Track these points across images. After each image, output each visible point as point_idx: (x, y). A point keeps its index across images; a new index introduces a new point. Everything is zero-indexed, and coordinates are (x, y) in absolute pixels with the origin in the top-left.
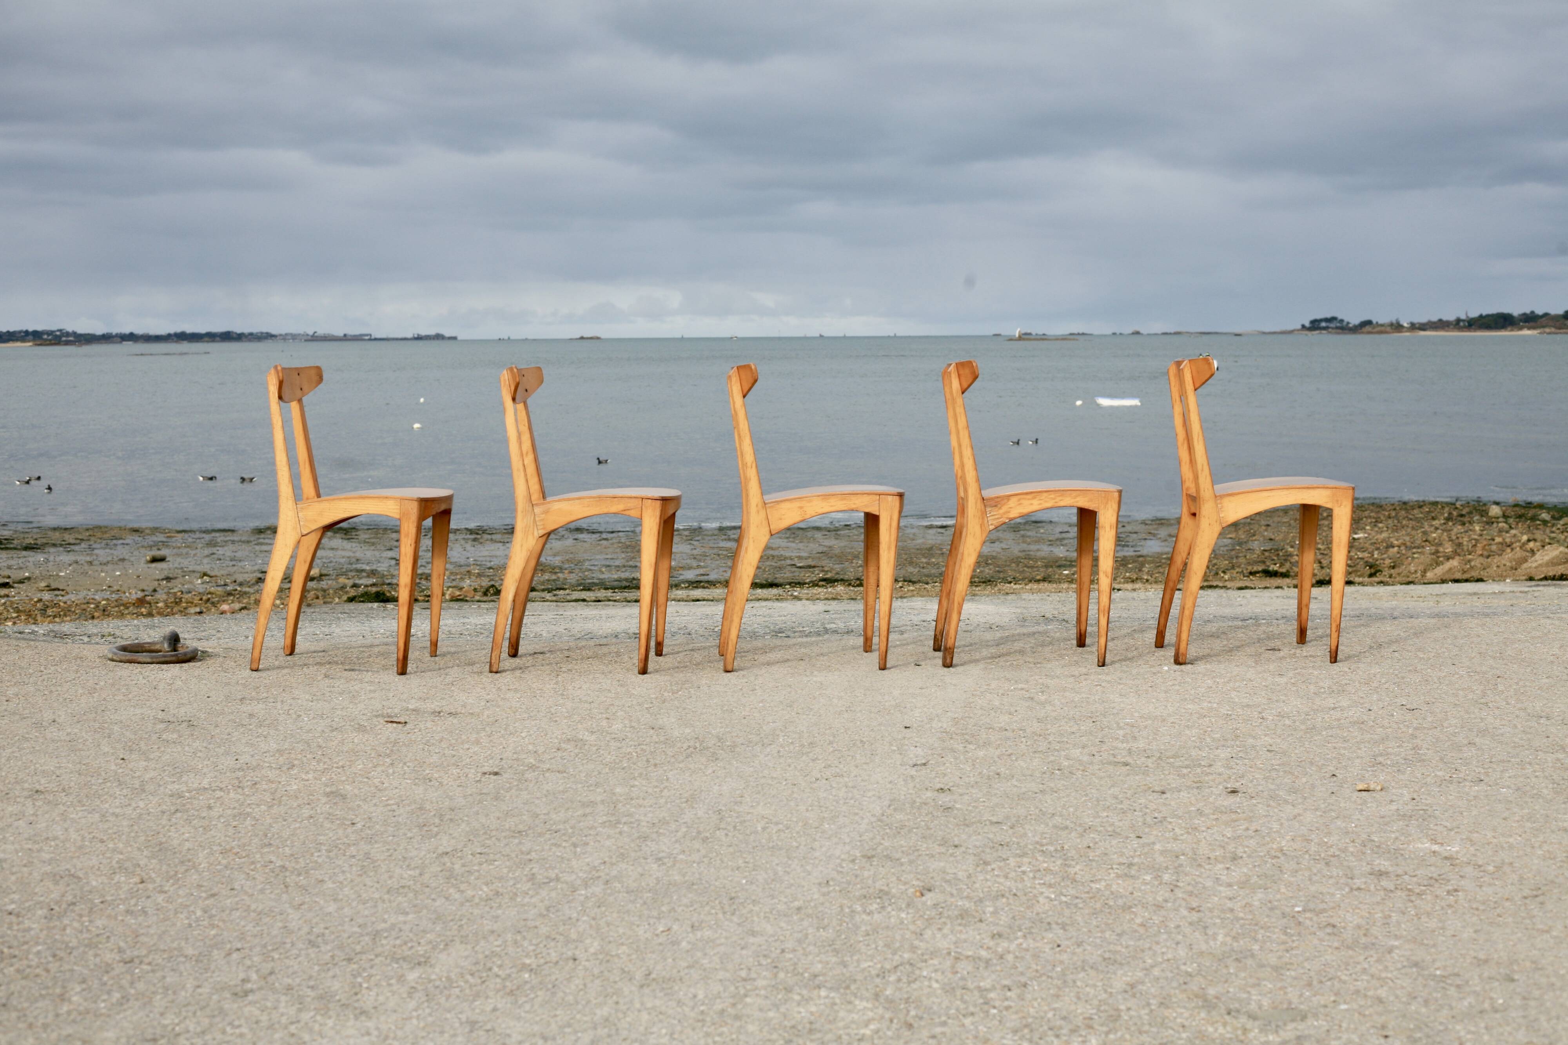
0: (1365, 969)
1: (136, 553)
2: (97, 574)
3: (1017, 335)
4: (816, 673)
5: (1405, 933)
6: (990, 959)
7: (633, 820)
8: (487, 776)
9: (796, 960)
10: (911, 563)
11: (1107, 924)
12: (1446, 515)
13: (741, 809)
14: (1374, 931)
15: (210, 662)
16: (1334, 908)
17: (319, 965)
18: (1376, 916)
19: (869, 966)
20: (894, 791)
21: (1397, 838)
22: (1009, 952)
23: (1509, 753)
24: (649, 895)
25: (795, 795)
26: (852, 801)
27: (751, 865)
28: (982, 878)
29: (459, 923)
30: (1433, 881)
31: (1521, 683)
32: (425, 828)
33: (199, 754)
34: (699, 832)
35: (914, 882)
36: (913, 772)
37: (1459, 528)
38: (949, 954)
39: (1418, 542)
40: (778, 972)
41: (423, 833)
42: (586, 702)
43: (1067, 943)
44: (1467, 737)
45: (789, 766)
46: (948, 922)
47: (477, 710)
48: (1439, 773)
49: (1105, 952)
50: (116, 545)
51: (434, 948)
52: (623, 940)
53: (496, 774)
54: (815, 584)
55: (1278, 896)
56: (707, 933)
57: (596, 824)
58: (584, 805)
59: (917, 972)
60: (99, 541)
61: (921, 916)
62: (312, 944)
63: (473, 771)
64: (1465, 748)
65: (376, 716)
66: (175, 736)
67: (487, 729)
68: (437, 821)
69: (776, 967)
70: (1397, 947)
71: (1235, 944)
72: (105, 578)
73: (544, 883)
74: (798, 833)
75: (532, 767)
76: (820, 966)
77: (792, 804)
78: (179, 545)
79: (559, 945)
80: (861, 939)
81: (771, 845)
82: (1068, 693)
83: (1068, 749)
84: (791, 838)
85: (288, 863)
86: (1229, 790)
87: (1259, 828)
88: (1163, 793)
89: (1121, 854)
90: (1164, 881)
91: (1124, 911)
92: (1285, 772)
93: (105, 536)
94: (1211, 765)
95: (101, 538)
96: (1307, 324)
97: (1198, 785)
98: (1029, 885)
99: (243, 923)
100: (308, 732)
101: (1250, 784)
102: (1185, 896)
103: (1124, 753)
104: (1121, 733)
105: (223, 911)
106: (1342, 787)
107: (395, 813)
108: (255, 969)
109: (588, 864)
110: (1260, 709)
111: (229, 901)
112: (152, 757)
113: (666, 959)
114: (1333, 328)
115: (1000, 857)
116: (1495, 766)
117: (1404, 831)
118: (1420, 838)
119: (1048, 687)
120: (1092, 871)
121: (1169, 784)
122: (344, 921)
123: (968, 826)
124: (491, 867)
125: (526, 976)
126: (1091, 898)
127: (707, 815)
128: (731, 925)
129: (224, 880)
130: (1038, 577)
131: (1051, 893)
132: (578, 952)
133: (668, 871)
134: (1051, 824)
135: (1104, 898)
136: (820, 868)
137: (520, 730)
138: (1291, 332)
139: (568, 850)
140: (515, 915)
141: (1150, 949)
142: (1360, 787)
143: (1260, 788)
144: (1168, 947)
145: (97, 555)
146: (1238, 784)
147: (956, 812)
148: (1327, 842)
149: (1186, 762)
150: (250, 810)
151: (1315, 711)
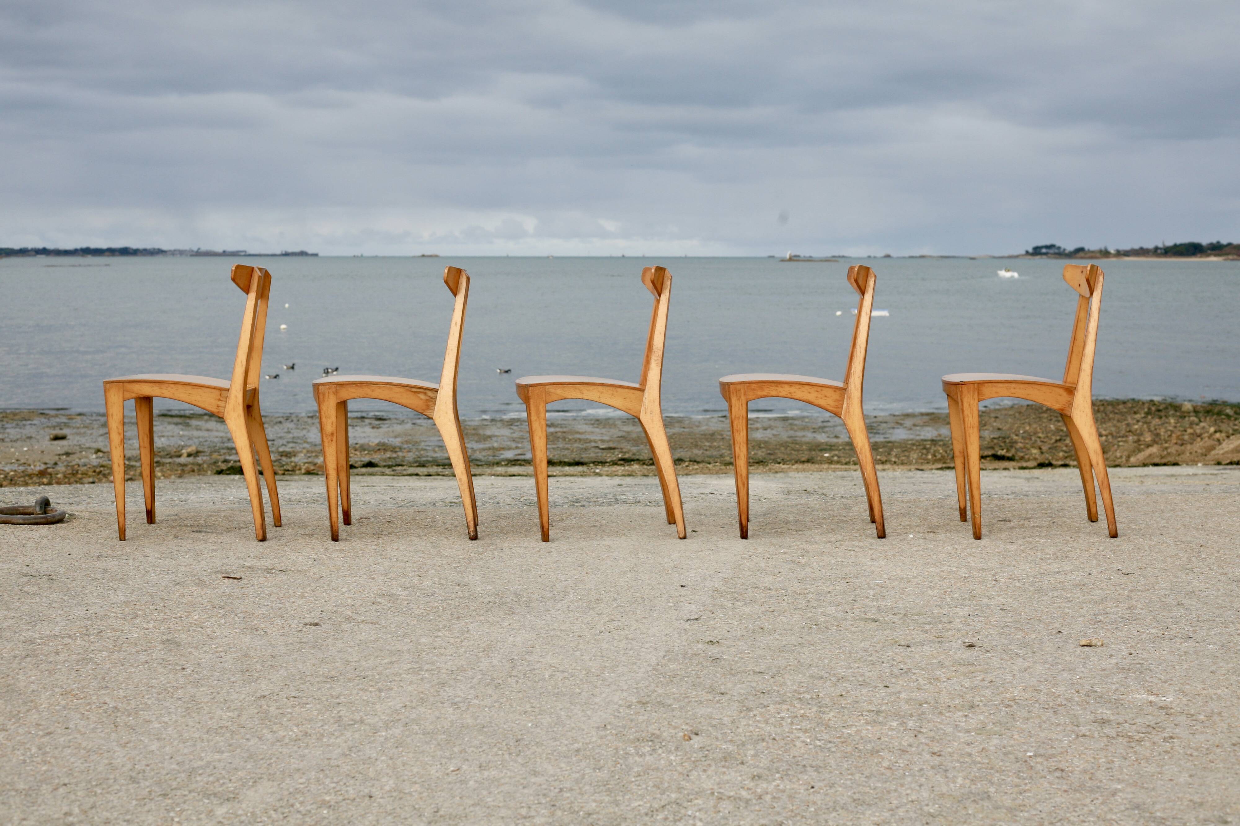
0: (1091, 811)
1: (42, 432)
2: (7, 449)
3: (788, 257)
4: (605, 537)
5: (1127, 777)
6: (750, 800)
7: (434, 667)
8: (308, 627)
9: (572, 799)
10: (696, 446)
11: (856, 767)
12: (1146, 410)
13: (532, 659)
14: (1099, 774)
15: (75, 523)
16: (1062, 753)
17: (137, 800)
18: (1101, 761)
19: (639, 806)
20: (668, 643)
21: (1117, 690)
22: (767, 793)
23: (1214, 613)
24: (443, 736)
25: (581, 646)
26: (631, 652)
27: (537, 710)
28: (745, 723)
29: (268, 762)
30: (1151, 729)
31: (1221, 552)
32: (248, 674)
33: (55, 605)
34: (493, 679)
35: (683, 727)
36: (687, 626)
37: (1156, 421)
38: (713, 793)
39: (1123, 432)
40: (555, 810)
41: (245, 678)
42: (402, 561)
43: (821, 784)
44: (1176, 599)
45: (577, 619)
46: (713, 764)
47: (305, 568)
48: (1153, 631)
49: (854, 793)
50: (24, 425)
51: (243, 785)
52: (416, 779)
53: (316, 624)
54: (614, 463)
55: (1012, 742)
56: (494, 773)
57: (401, 671)
58: (391, 653)
59: (683, 811)
60: (11, 421)
61: (689, 758)
62: (133, 780)
63: (296, 622)
64: (1175, 609)
65: (216, 572)
66: (35, 588)
67: (312, 584)
68: (259, 667)
69: (553, 806)
70: (1120, 791)
71: (973, 787)
72: (14, 453)
73: (349, 725)
74: (581, 680)
75: (349, 619)
76: (594, 805)
77: (578, 654)
78: (78, 425)
79: (358, 783)
80: (633, 779)
81: (556, 691)
82: (825, 558)
83: (824, 606)
84: (575, 685)
85: (120, 704)
86: (967, 644)
87: (994, 680)
88: (908, 647)
89: (871, 702)
90: (909, 727)
91: (872, 755)
92: (1017, 628)
93: (16, 418)
94: (950, 622)
95: (12, 420)
96: (1030, 250)
97: (939, 639)
98: (787, 730)
99: (72, 760)
100: (153, 586)
101: (985, 640)
102: (927, 741)
103: (874, 610)
104: (871, 592)
105: (56, 748)
106: (1067, 642)
107: (222, 660)
108: (78, 803)
109: (390, 708)
110: (993, 573)
111: (63, 739)
112: (12, 607)
113: (454, 797)
114: (1051, 254)
115: (762, 704)
116: (1201, 624)
117: (1123, 683)
118: (1138, 689)
119: (807, 551)
120: (844, 718)
121: (913, 639)
122: (165, 759)
123: (733, 675)
124: (302, 710)
125: (325, 812)
126: (843, 743)
127: (500, 664)
128: (515, 765)
129: (61, 719)
130: (803, 459)
131: (806, 737)
132: (374, 790)
133: (462, 715)
134: (808, 674)
135: (854, 742)
136: (599, 713)
137: (341, 586)
138: (1017, 257)
139: (373, 694)
140: (320, 755)
141: (896, 790)
142: (1083, 643)
143: (994, 643)
144: (912, 789)
145: (8, 434)
146: (974, 639)
147: (723, 662)
148: (1054, 693)
149: (929, 619)
150: (92, 656)
151: (1042, 575)
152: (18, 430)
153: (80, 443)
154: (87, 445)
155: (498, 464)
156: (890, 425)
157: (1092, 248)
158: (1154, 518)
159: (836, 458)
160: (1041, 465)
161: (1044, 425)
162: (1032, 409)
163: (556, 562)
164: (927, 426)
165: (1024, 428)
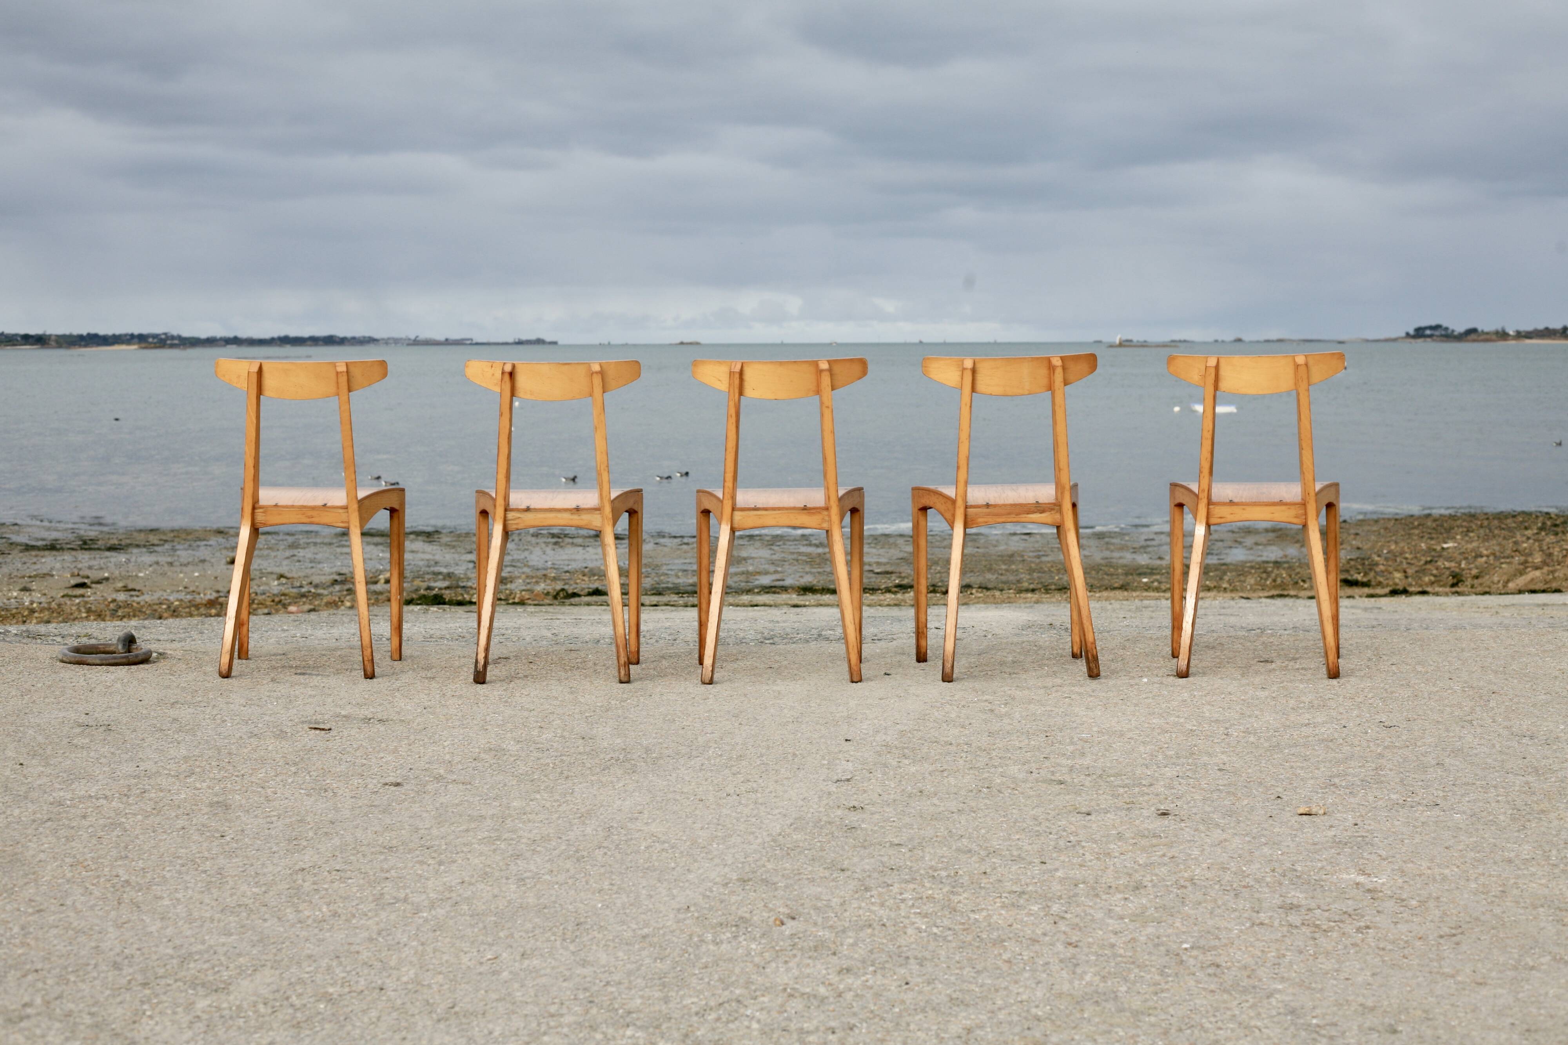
0: (1234, 1016)
1: (218, 554)
2: (175, 575)
3: (1117, 342)
4: (779, 681)
5: (1294, 975)
6: (827, 998)
7: (515, 836)
8: (387, 787)
9: (616, 994)
10: (990, 570)
11: (968, 960)
12: (1540, 525)
13: (633, 827)
14: (1262, 972)
15: (162, 663)
16: (1225, 945)
17: (112, 989)
18: (1269, 955)
19: (693, 1003)
20: (803, 809)
21: (1322, 868)
22: (850, 990)
23: (1477, 775)
24: (493, 919)
26: (754, 820)
27: (615, 888)
28: (856, 906)
29: (279, 947)
30: (1346, 916)
31: (1515, 700)
32: (295, 843)
33: (103, 760)
34: (577, 851)
35: (781, 910)
36: (833, 788)
37: (1551, 538)
38: (785, 990)
39: (1508, 552)
40: (591, 1008)
41: (289, 847)
42: (527, 710)
43: (920, 980)
44: (1438, 757)
45: (706, 780)
46: (799, 954)
47: (410, 717)
48: (1394, 797)
49: (955, 991)
50: (198, 546)
51: (240, 974)
52: (443, 968)
53: (397, 785)
54: (888, 590)
55: (1170, 931)
56: (536, 962)
57: (474, 841)
58: (472, 819)
59: (741, 1011)
60: (183, 542)
61: (773, 947)
62: (116, 966)
63: (375, 781)
64: (1431, 770)
65: (303, 722)
66: (87, 740)
67: (412, 737)
68: (311, 834)
69: (591, 1002)
70: (1279, 991)
71: (1102, 985)
73: (390, 904)
74: (682, 852)
75: (438, 778)
76: (639, 1002)
77: (690, 821)
79: (373, 972)
80: (697, 972)
81: (647, 865)
82: (1032, 706)
83: (1007, 765)
84: (671, 858)
85: (134, 878)
86: (1160, 812)
87: (1177, 855)
88: (1089, 814)
89: (1017, 881)
90: (1052, 912)
91: (994, 945)
92: (1228, 793)
93: (189, 537)
94: (1151, 785)
95: (185, 540)
96: (1412, 332)
97: (1129, 806)
98: (903, 914)
99: (55, 942)
100: (225, 738)
101: (1185, 807)
102: (1067, 929)
103: (1065, 770)
104: (1071, 748)
105: (42, 928)
106: (1283, 810)
107: (271, 826)
108: (43, 992)
109: (445, 884)
110: (1227, 725)
111: (53, 918)
112: (52, 762)
113: (478, 991)
114: (1437, 336)
115: (885, 882)
116: (1456, 789)
117: (1333, 860)
118: (1348, 868)
119: (1014, 699)
120: (977, 900)
121: (1098, 805)
122: (161, 942)
123: (865, 848)
124: (342, 885)
125: (322, 1006)
126: (964, 930)
127: (594, 832)
128: (565, 953)
129: (59, 895)
130: (1116, 585)
131: (923, 924)
132: (388, 981)
133: (525, 893)
134: (954, 847)
135: (978, 930)
136: (688, 892)
137: (444, 739)
138: (1395, 340)
139: (431, 868)
140: (342, 939)
141: (1006, 988)
142: (1301, 811)
143: (1194, 810)
144: (1026, 987)
145: (178, 556)
146: (1172, 806)
147: (859, 832)
148: (1244, 871)
149: (1127, 781)
150: (123, 820)
151: (1286, 727)
152: (190, 552)
153: (261, 567)
154: (269, 570)
155: (749, 591)
156: (1226, 544)
157: (1486, 330)
158: (1449, 659)
159: (1156, 584)
160: (1394, 593)
161: (1413, 543)
162: (1401, 524)
163: (709, 711)
164: (1271, 545)
165: (1389, 546)
